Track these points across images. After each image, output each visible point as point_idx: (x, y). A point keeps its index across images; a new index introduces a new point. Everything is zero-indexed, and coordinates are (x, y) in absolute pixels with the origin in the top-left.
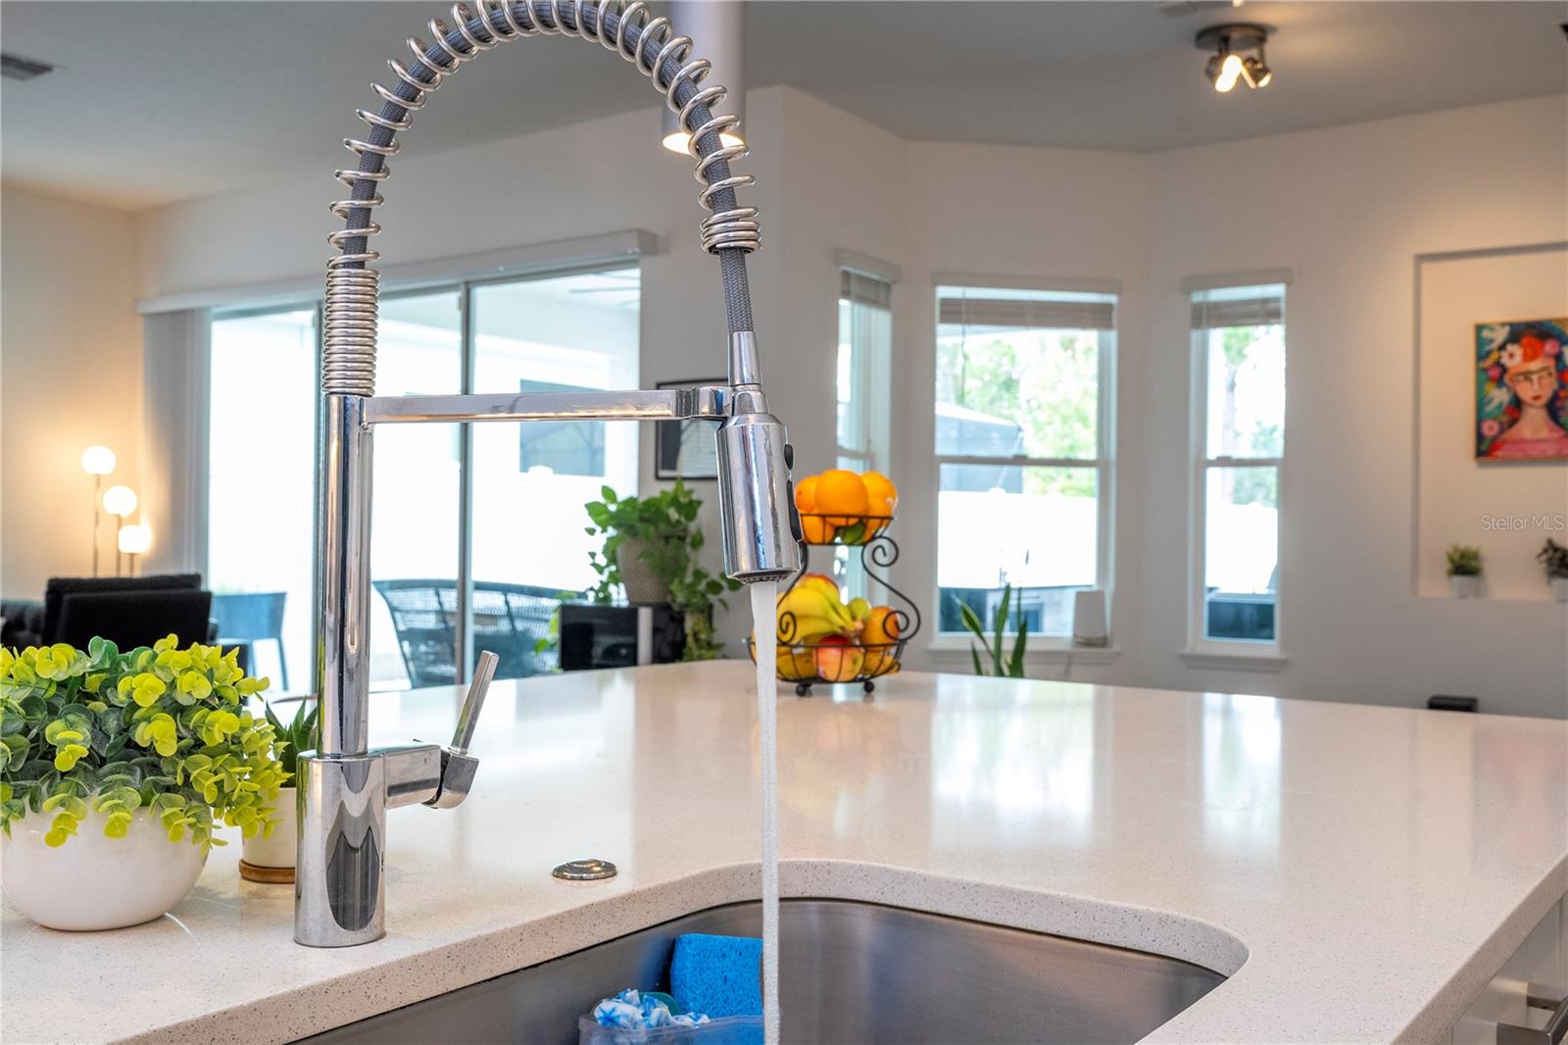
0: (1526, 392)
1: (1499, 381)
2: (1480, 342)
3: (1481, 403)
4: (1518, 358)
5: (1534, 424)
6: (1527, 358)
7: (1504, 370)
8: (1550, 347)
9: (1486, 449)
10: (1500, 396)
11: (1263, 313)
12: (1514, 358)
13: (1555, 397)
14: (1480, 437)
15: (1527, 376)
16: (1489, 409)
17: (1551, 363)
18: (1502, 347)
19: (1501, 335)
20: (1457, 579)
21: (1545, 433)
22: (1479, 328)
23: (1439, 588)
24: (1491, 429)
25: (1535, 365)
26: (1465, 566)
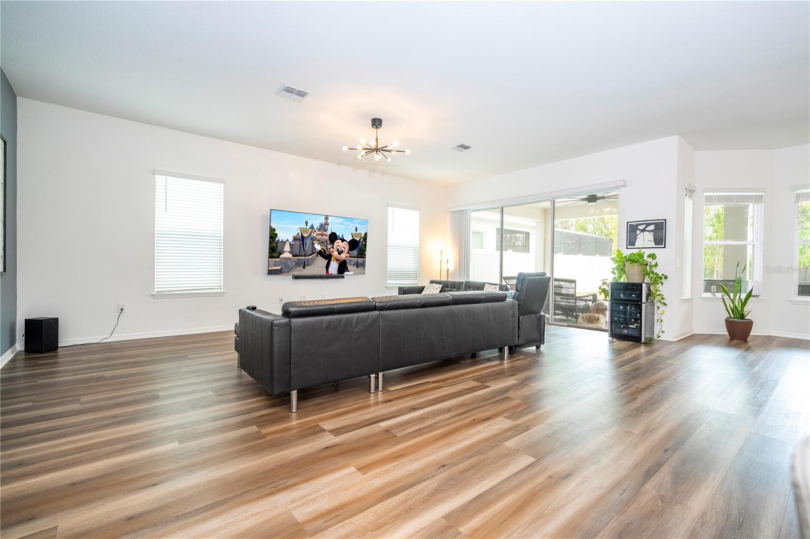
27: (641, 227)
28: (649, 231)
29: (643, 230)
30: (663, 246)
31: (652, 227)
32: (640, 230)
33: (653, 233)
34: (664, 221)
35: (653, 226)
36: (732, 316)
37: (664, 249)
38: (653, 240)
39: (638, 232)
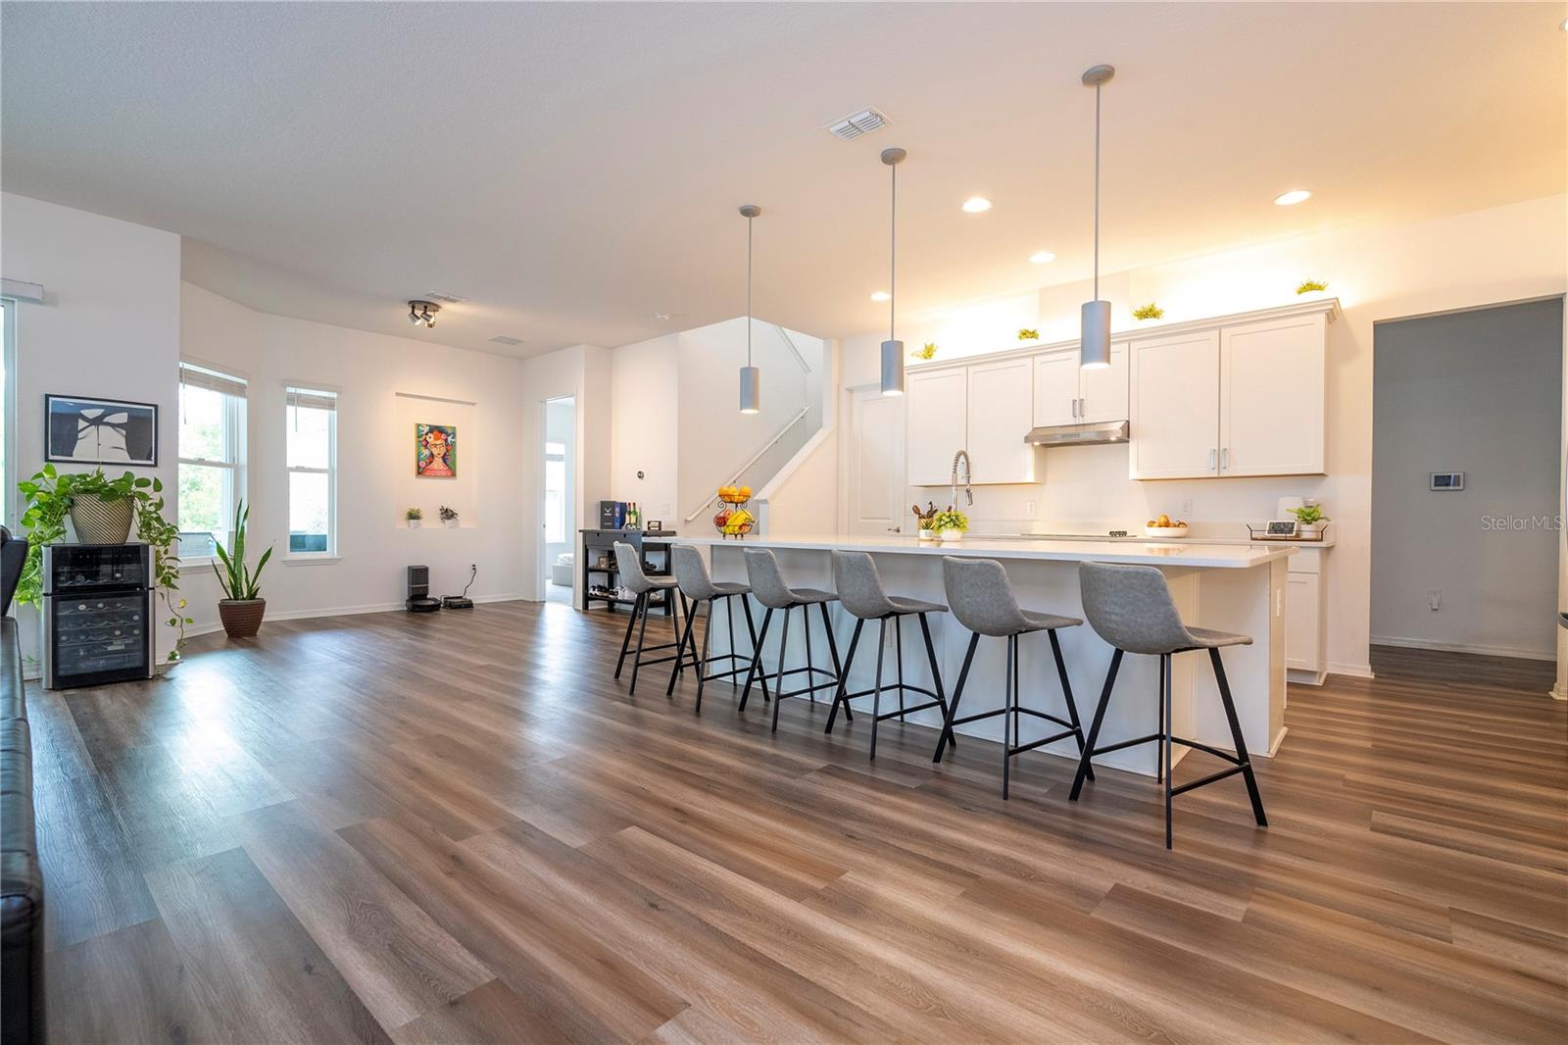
0: (435, 451)
1: (426, 446)
2: (418, 431)
3: (419, 455)
4: (432, 439)
5: (438, 463)
6: (436, 439)
7: (428, 443)
8: (443, 436)
9: (420, 472)
10: (426, 452)
11: (329, 404)
12: (431, 438)
13: (445, 454)
14: (419, 467)
15: (436, 445)
16: (422, 456)
17: (444, 442)
18: (427, 434)
19: (427, 429)
20: (412, 521)
21: (442, 467)
22: (418, 425)
23: (403, 524)
24: (423, 464)
25: (438, 442)
26: (413, 516)
27: (91, 413)
28: (113, 426)
29: (97, 422)
30: (152, 463)
31: (122, 418)
32: (85, 419)
33: (124, 432)
34: (153, 408)
35: (126, 414)
36: (232, 597)
37: (155, 468)
38: (125, 448)
39: (82, 424)
